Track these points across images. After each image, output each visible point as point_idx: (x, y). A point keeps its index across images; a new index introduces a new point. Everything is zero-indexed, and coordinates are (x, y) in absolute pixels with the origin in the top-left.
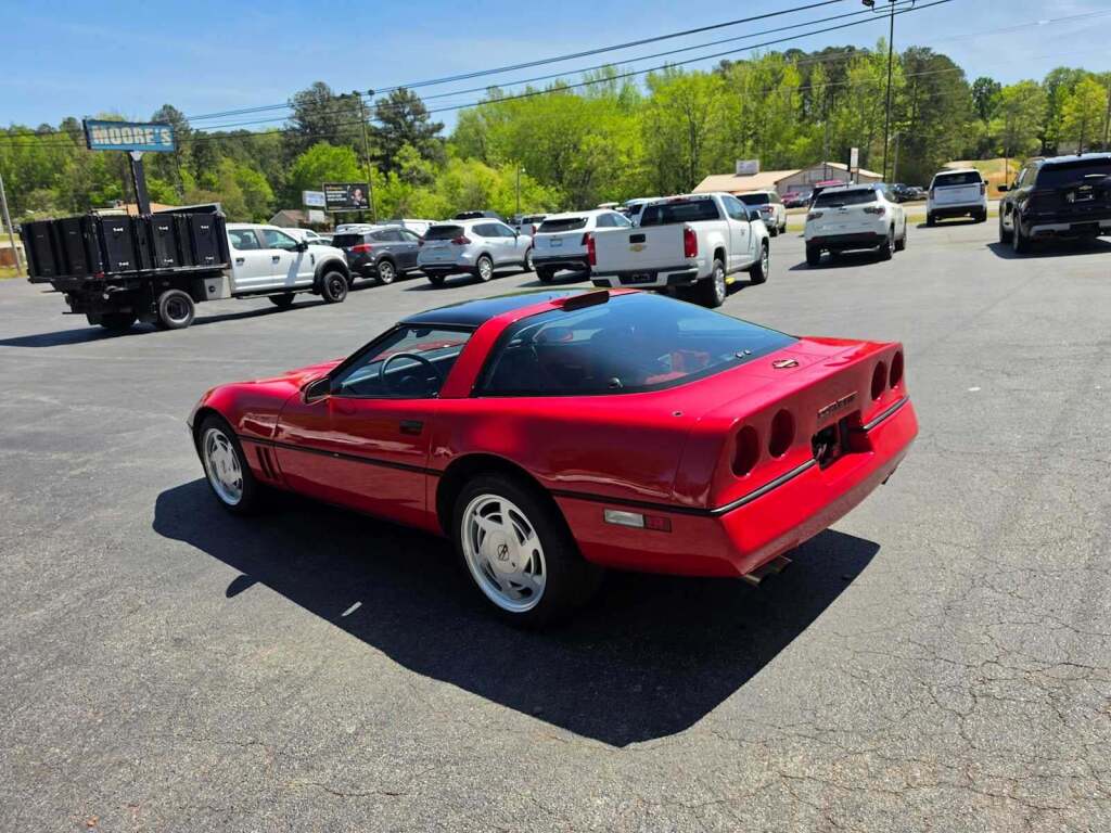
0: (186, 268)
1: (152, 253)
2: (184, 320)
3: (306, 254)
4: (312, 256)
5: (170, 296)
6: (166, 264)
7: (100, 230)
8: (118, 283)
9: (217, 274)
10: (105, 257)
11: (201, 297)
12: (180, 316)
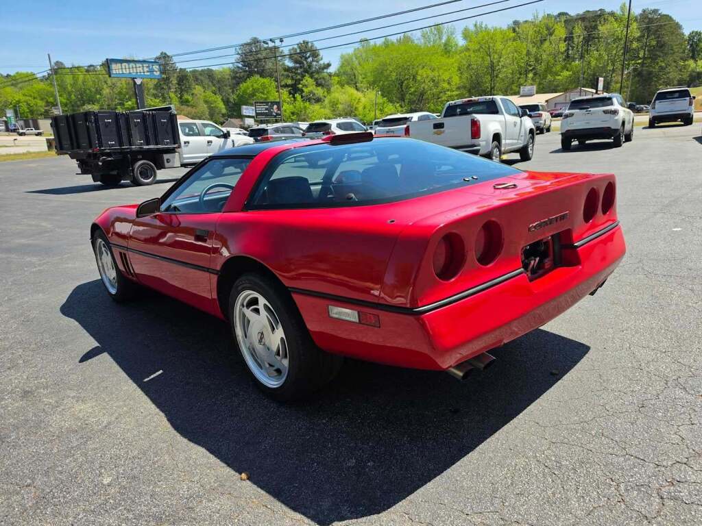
0: (152, 147)
1: (130, 136)
2: (151, 179)
3: (229, 141)
4: (233, 141)
5: (143, 164)
6: (138, 143)
7: (96, 121)
8: (109, 155)
9: (172, 151)
10: (99, 138)
11: (161, 166)
12: (147, 177)
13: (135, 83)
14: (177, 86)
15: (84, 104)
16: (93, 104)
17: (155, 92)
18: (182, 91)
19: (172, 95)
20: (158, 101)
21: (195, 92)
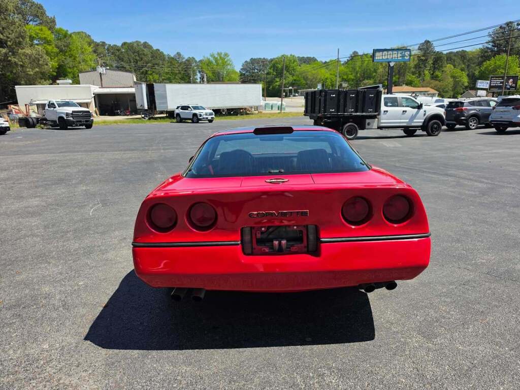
0: (358, 114)
1: (345, 106)
2: (350, 137)
3: (422, 111)
4: (425, 111)
5: (349, 126)
6: (351, 112)
7: (326, 95)
8: (329, 118)
9: (374, 117)
10: (325, 107)
11: (363, 128)
12: (351, 135)
13: (389, 65)
14: (432, 65)
15: (364, 80)
16: (370, 80)
17: (414, 70)
18: (435, 68)
19: (426, 72)
20: (414, 76)
21: (445, 69)
